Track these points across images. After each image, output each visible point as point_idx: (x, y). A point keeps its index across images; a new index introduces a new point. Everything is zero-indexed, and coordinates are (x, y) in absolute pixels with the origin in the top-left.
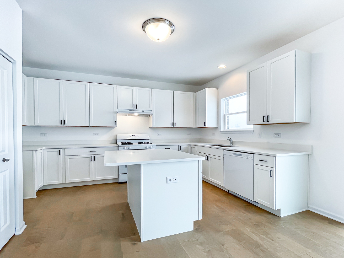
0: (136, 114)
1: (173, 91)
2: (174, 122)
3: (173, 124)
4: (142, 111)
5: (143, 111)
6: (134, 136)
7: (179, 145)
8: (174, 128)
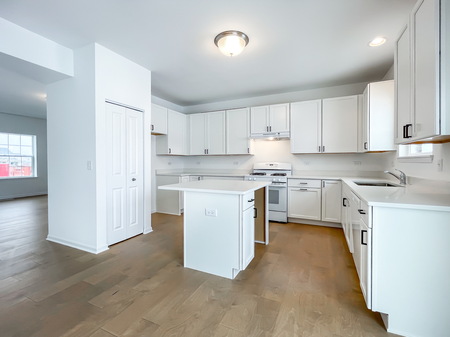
0: (271, 138)
1: (321, 100)
2: (323, 146)
3: (322, 148)
4: (277, 134)
5: (279, 134)
6: (272, 166)
7: (322, 180)
8: (322, 154)
